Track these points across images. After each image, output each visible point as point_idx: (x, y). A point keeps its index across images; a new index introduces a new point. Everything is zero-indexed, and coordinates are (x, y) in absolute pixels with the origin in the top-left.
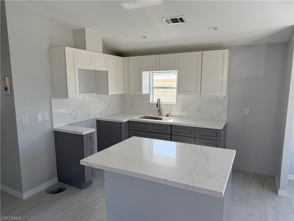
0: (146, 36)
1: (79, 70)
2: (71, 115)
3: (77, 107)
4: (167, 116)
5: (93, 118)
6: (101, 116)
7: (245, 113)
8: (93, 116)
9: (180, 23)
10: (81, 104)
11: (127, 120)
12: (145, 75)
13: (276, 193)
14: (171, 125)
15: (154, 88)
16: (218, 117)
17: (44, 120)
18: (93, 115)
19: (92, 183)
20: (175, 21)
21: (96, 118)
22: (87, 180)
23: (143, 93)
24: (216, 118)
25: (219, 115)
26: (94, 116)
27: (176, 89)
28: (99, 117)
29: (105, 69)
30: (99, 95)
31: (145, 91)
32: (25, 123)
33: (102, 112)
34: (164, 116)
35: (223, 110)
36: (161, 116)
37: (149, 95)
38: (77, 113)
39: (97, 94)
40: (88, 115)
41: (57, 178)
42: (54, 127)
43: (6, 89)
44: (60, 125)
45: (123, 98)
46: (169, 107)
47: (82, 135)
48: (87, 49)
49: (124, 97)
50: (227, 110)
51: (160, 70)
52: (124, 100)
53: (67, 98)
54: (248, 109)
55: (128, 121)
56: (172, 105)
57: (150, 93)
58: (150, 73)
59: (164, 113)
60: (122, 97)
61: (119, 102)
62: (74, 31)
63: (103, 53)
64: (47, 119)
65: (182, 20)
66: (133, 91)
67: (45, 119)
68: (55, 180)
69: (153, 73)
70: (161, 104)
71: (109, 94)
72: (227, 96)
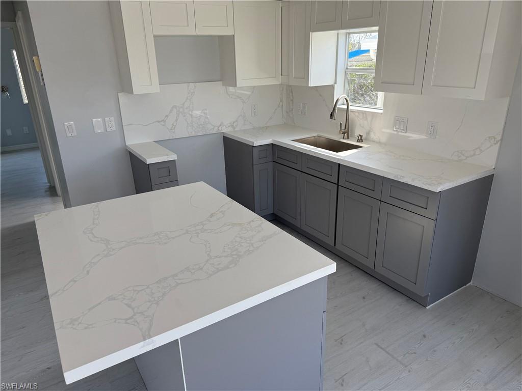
2: (163, 123)
3: (175, 109)
4: (360, 139)
5: (214, 132)
6: (234, 128)
8: (213, 129)
10: (184, 104)
11: (266, 142)
14: (339, 165)
15: (348, 70)
16: (474, 155)
17: (106, 131)
18: (214, 126)
21: (223, 133)
24: (467, 157)
25: (478, 152)
26: (217, 128)
28: (228, 131)
32: (70, 134)
33: (236, 121)
34: (355, 139)
37: (332, 87)
38: (176, 120)
39: (223, 85)
40: (201, 125)
42: (127, 144)
45: (291, 94)
46: (369, 120)
49: (292, 92)
50: (502, 140)
52: (292, 98)
55: (272, 144)
56: (374, 114)
57: (335, 83)
60: (289, 91)
61: (281, 101)
64: (114, 129)
67: (109, 130)
70: (353, 111)
71: (238, 86)
72: (506, 101)
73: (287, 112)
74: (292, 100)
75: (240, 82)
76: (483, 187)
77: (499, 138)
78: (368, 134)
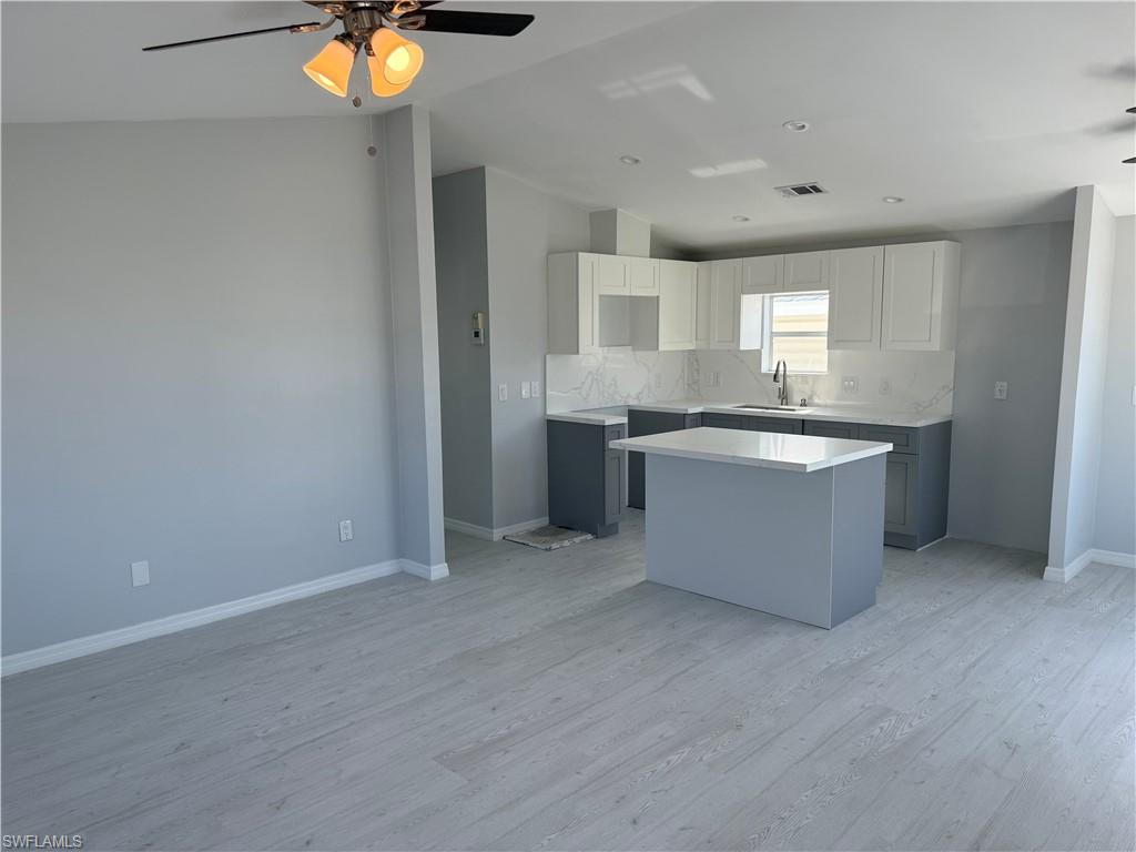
0: (747, 216)
1: (601, 296)
2: (579, 391)
3: (590, 377)
4: (804, 404)
5: (622, 404)
6: (640, 401)
7: (997, 395)
8: (621, 401)
9: (814, 196)
10: (598, 369)
11: (699, 409)
12: (751, 304)
13: (1041, 575)
14: (803, 420)
15: (773, 334)
16: (931, 405)
17: (531, 397)
19: (617, 532)
20: (802, 190)
21: (628, 406)
22: (609, 521)
23: (742, 348)
25: (935, 401)
26: (624, 399)
27: (826, 338)
28: (633, 403)
29: (654, 293)
30: (637, 353)
31: (748, 342)
32: (503, 399)
33: (642, 392)
34: (797, 405)
35: (944, 387)
36: (787, 404)
37: (759, 352)
38: (590, 389)
39: (632, 350)
40: (611, 395)
41: (547, 518)
42: (548, 413)
43: (477, 334)
44: (559, 409)
45: (695, 363)
46: (811, 383)
47: (604, 426)
48: (618, 252)
49: (696, 359)
50: (954, 388)
51: (783, 291)
52: (696, 367)
53: (577, 352)
54: (1005, 384)
55: (702, 413)
56: (816, 378)
57: (762, 347)
58: (763, 297)
59: (797, 398)
60: (692, 358)
61: (683, 371)
62: (592, 215)
63: (652, 256)
64: (538, 395)
65: (817, 190)
66: (719, 342)
67: (533, 395)
68: (545, 521)
69: (772, 297)
70: (790, 376)
71: (660, 349)
72: (953, 353)
73: (688, 385)
74: (698, 370)
75: (662, 348)
76: (945, 429)
77: (951, 386)
78: (811, 398)
